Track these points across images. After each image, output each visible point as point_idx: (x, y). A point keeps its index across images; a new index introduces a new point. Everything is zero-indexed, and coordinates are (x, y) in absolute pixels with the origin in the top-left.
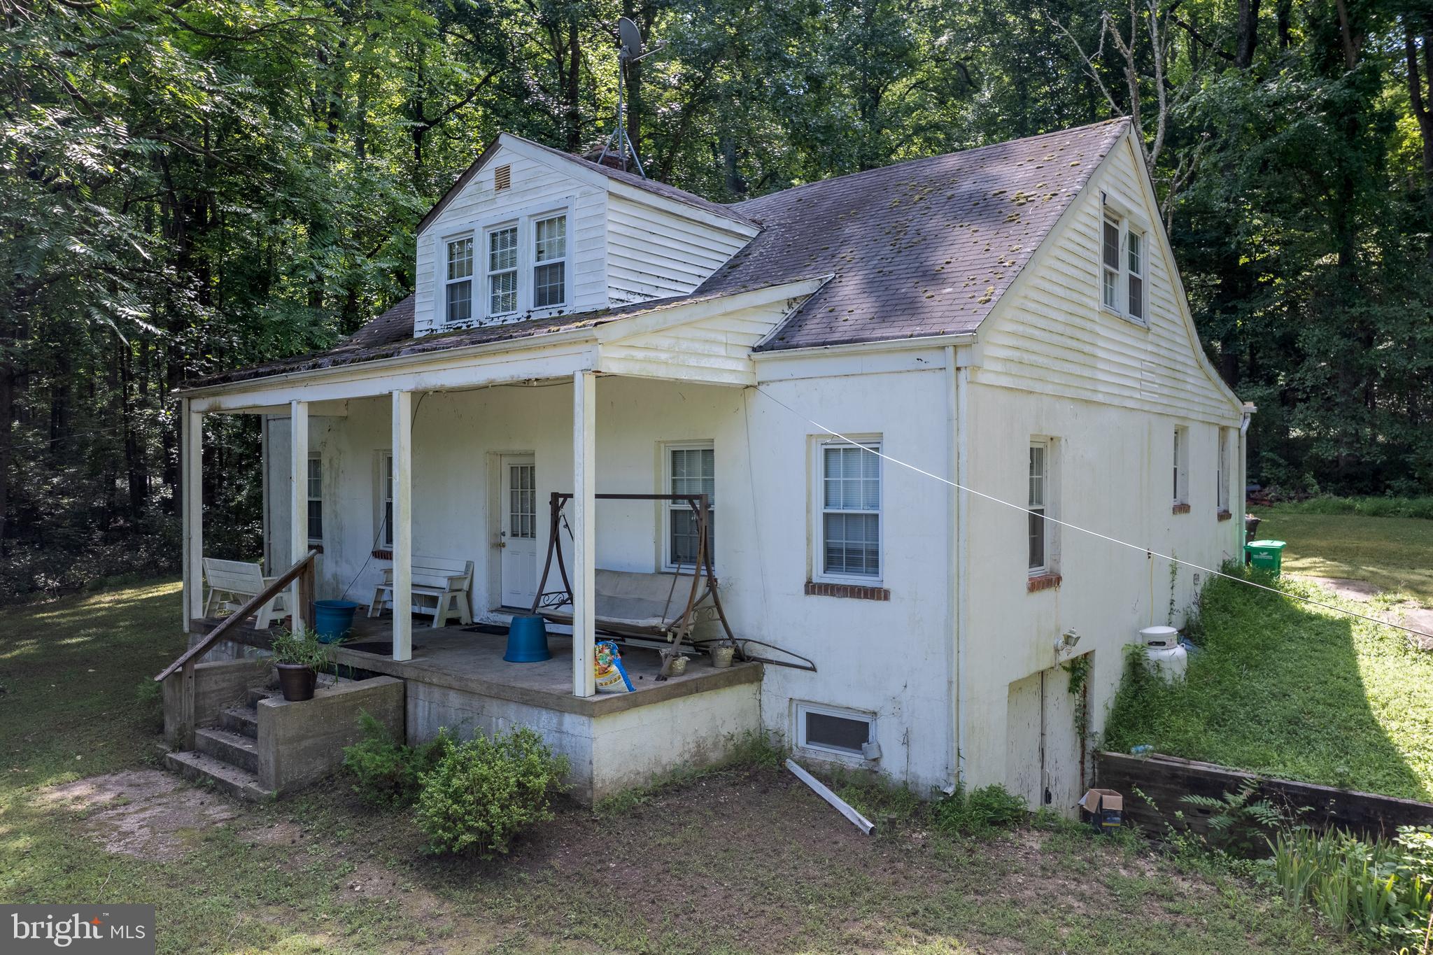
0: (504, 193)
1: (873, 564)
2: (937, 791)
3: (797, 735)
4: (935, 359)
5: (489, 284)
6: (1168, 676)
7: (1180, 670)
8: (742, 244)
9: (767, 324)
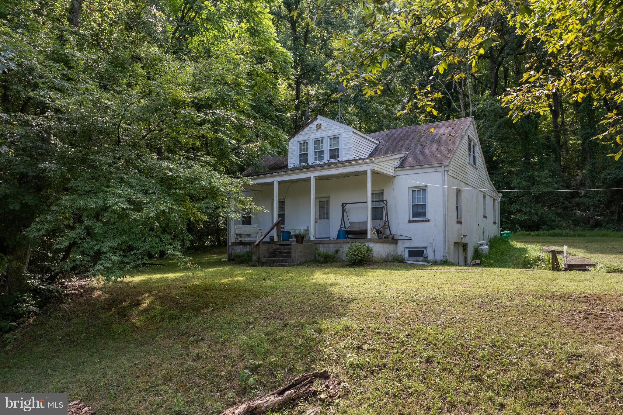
0: (319, 130)
1: (424, 215)
2: (441, 260)
3: (406, 255)
4: (440, 169)
5: (314, 154)
6: (484, 252)
7: (487, 251)
8: (376, 145)
9: (397, 163)
